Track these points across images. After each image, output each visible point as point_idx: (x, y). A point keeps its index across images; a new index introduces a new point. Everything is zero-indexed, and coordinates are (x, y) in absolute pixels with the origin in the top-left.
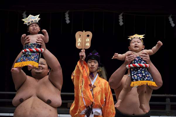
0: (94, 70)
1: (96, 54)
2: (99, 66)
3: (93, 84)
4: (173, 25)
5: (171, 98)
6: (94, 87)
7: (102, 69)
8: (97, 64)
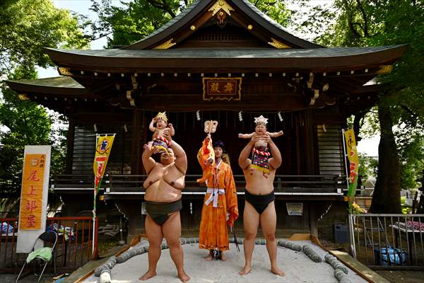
0: (219, 156)
1: (222, 144)
2: (223, 153)
3: (217, 167)
4: (282, 120)
5: (281, 178)
6: (219, 170)
7: (226, 156)
8: (222, 151)
